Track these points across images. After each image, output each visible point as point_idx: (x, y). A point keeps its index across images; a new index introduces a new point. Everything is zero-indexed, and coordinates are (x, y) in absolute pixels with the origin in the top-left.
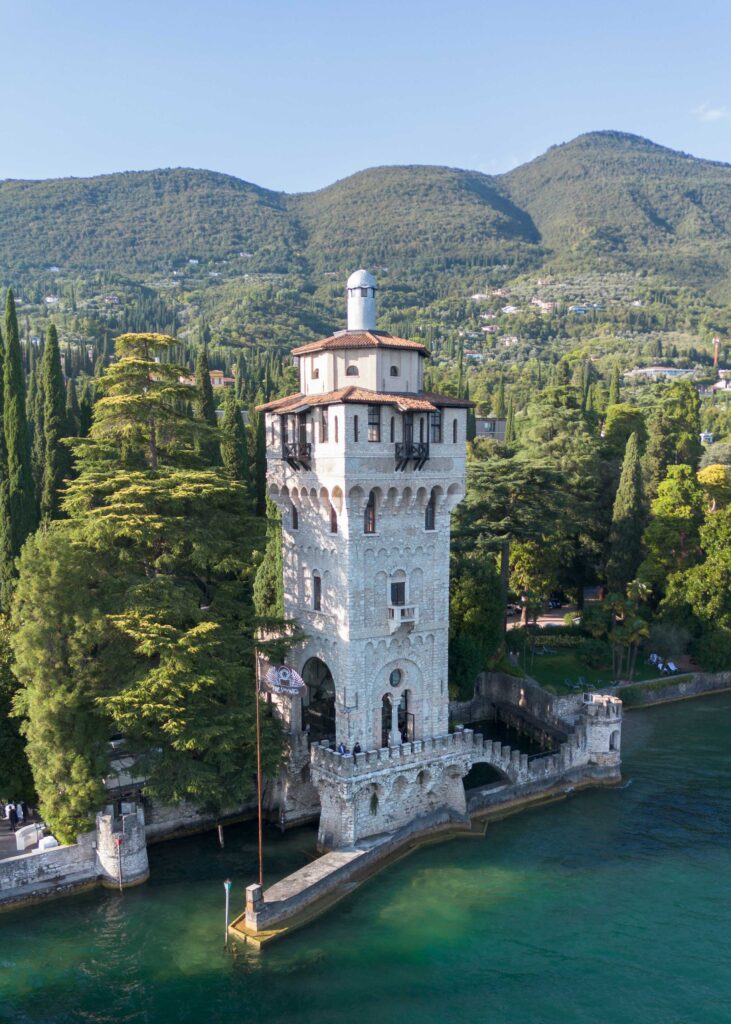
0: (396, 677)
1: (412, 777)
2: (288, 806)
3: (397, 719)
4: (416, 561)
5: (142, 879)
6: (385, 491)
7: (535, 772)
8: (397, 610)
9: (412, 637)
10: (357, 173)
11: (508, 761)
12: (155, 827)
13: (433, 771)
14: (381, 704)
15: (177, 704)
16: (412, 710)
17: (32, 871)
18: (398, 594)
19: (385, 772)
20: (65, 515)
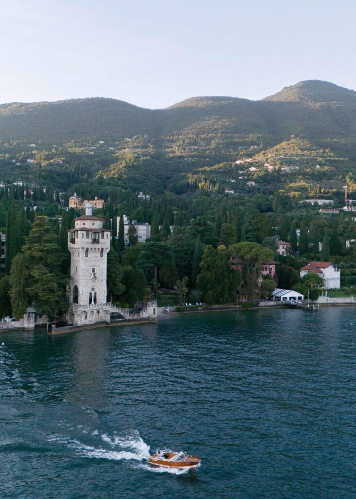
0: (93, 289)
1: (95, 312)
2: (69, 320)
3: (93, 299)
4: (98, 264)
5: (32, 329)
6: (90, 248)
7: (131, 317)
8: (92, 274)
9: (97, 280)
10: (186, 100)
11: (123, 313)
12: (37, 323)
13: (101, 311)
14: (89, 295)
15: (42, 290)
16: (97, 297)
17: (10, 325)
18: (93, 270)
19: (88, 309)
20: (22, 252)
